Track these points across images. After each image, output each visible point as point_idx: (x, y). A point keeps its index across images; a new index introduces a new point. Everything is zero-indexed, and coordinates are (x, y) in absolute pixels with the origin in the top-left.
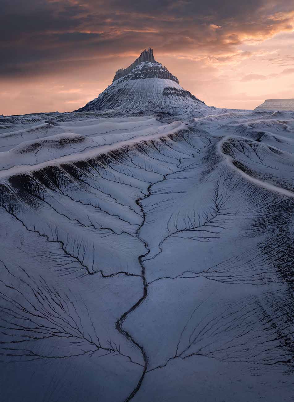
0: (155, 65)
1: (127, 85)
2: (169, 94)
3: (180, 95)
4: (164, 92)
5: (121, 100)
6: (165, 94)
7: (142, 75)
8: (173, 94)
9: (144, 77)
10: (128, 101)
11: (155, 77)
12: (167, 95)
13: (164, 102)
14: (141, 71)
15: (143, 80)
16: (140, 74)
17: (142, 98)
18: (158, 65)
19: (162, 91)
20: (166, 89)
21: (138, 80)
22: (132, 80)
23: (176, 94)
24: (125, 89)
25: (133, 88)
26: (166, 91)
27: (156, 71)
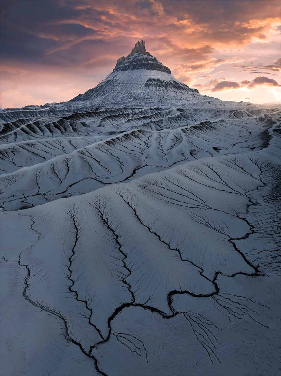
0: (145, 56)
1: (116, 76)
2: (150, 85)
3: (162, 86)
4: (146, 83)
5: (107, 91)
6: (147, 85)
7: (131, 67)
8: (155, 85)
9: (133, 68)
10: (112, 91)
11: (144, 68)
12: (148, 86)
13: (144, 92)
14: (131, 62)
15: (131, 71)
16: (129, 66)
17: (126, 89)
18: (148, 57)
19: (145, 82)
20: (150, 80)
21: (127, 71)
22: (121, 71)
23: (158, 85)
24: (113, 80)
25: (119, 80)
26: (148, 83)
27: (145, 62)
